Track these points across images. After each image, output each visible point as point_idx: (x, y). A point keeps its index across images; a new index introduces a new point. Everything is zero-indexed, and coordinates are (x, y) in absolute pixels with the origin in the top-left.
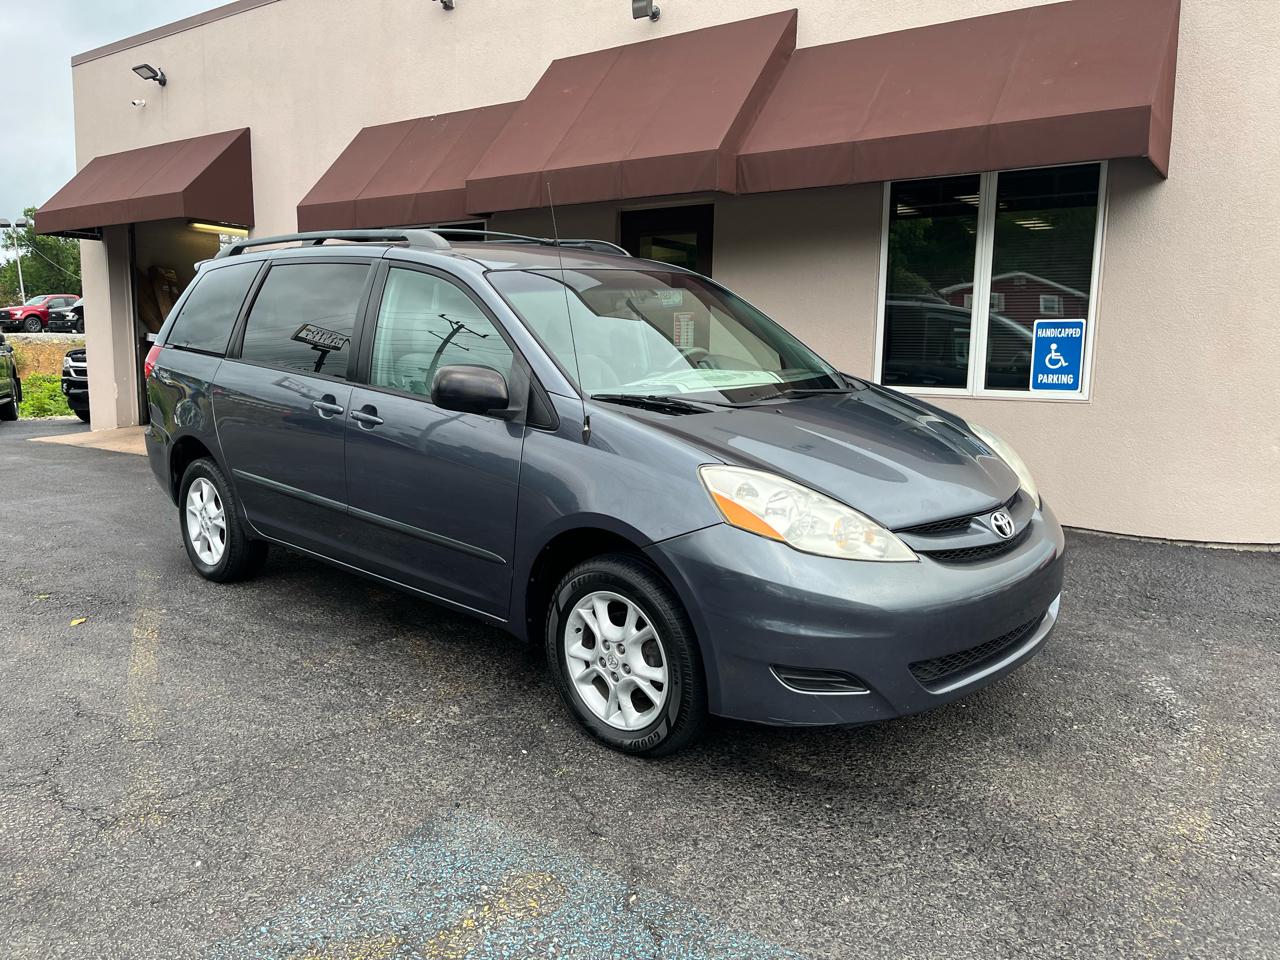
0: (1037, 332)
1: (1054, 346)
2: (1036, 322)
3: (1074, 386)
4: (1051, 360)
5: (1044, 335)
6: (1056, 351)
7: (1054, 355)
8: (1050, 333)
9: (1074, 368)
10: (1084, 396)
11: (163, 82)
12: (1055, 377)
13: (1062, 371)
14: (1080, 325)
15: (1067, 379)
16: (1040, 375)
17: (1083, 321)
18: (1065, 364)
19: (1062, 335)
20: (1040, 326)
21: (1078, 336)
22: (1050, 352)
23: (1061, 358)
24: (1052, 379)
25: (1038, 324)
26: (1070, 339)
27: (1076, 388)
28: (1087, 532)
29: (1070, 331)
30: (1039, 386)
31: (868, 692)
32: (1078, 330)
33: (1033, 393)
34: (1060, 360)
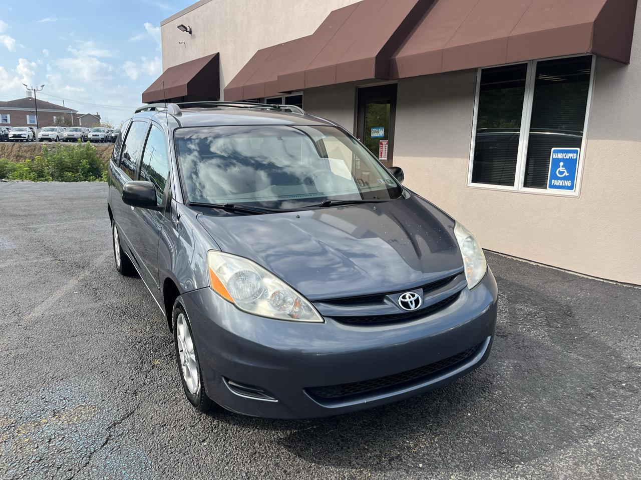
0: (556, 154)
2: (553, 149)
3: (571, 188)
4: (559, 172)
5: (556, 157)
8: (560, 156)
10: (576, 194)
11: (190, 32)
12: (561, 182)
13: (565, 178)
14: (576, 152)
15: (568, 183)
17: (578, 149)
18: (567, 175)
19: (567, 157)
20: (555, 152)
21: (575, 158)
26: (570, 159)
29: (571, 155)
30: (552, 187)
32: (575, 154)
33: (549, 191)
34: (564, 172)
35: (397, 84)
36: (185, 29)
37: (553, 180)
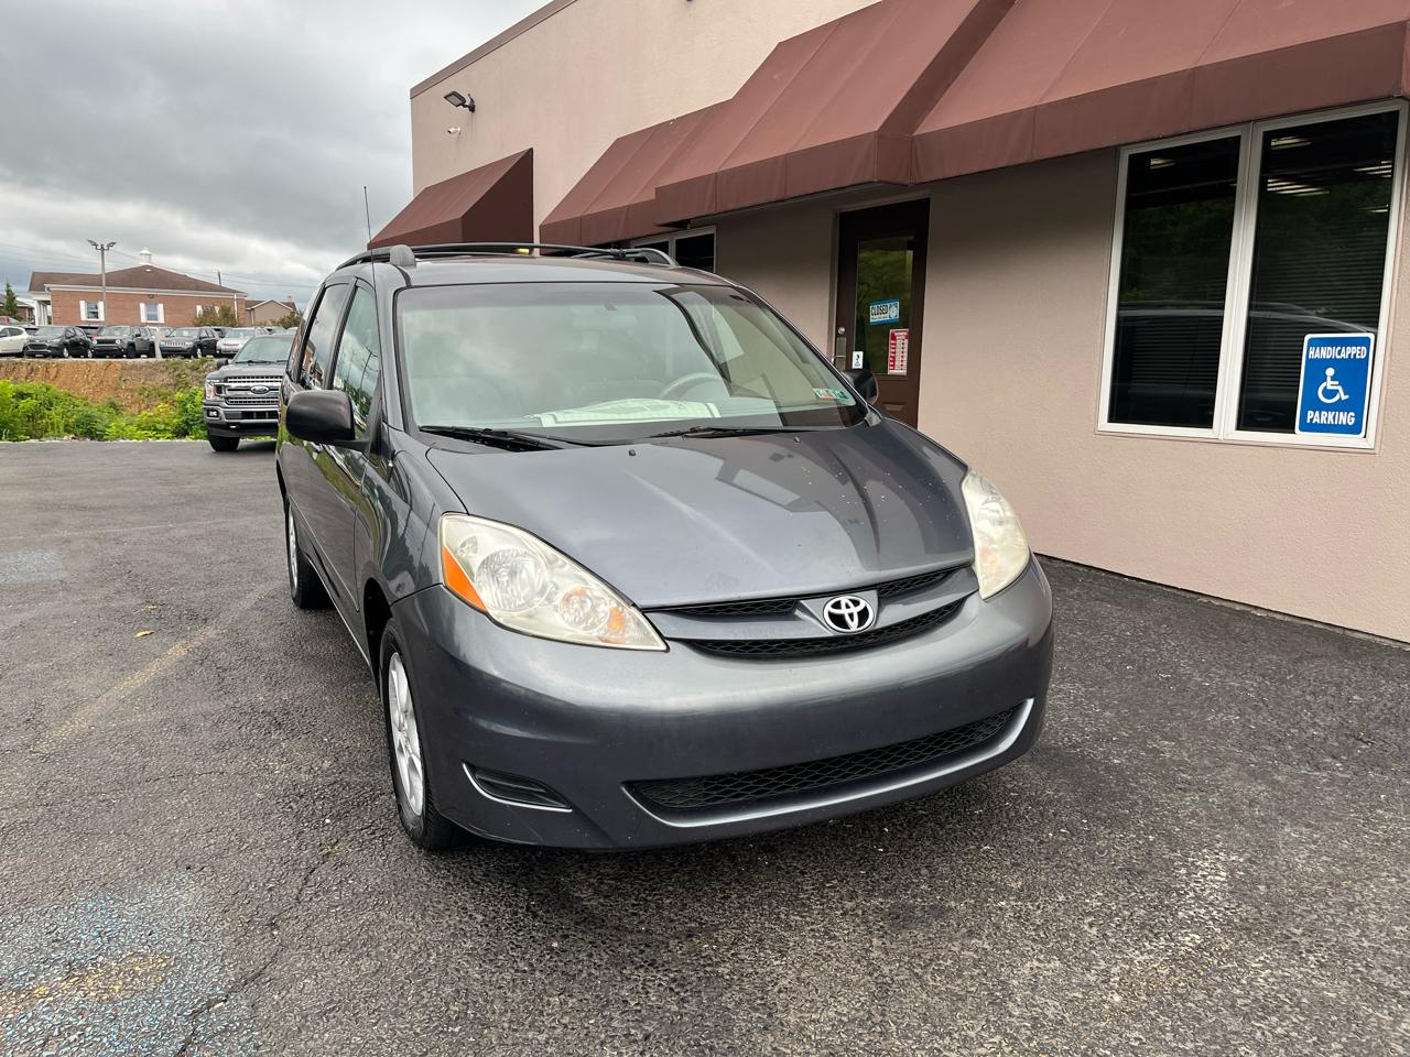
0: (1315, 348)
1: (1330, 372)
2: (1308, 337)
3: (1355, 429)
4: (1325, 391)
5: (1317, 356)
6: (1333, 379)
7: (1330, 384)
8: (1325, 353)
9: (1356, 403)
10: (1369, 443)
11: (472, 109)
12: (1331, 415)
13: (1340, 407)
14: (1366, 342)
15: (1346, 418)
16: (1309, 412)
17: (1370, 335)
18: (1344, 397)
19: (1343, 355)
20: (1312, 343)
21: (1363, 357)
22: (1326, 380)
23: (1340, 388)
24: (1326, 417)
25: (1310, 340)
26: (1352, 361)
27: (1359, 432)
28: (1367, 637)
29: (1353, 351)
30: (1308, 427)
31: (570, 811)
32: (1363, 348)
33: (1300, 437)
34: (1338, 391)
35: (928, 199)
36: (460, 101)
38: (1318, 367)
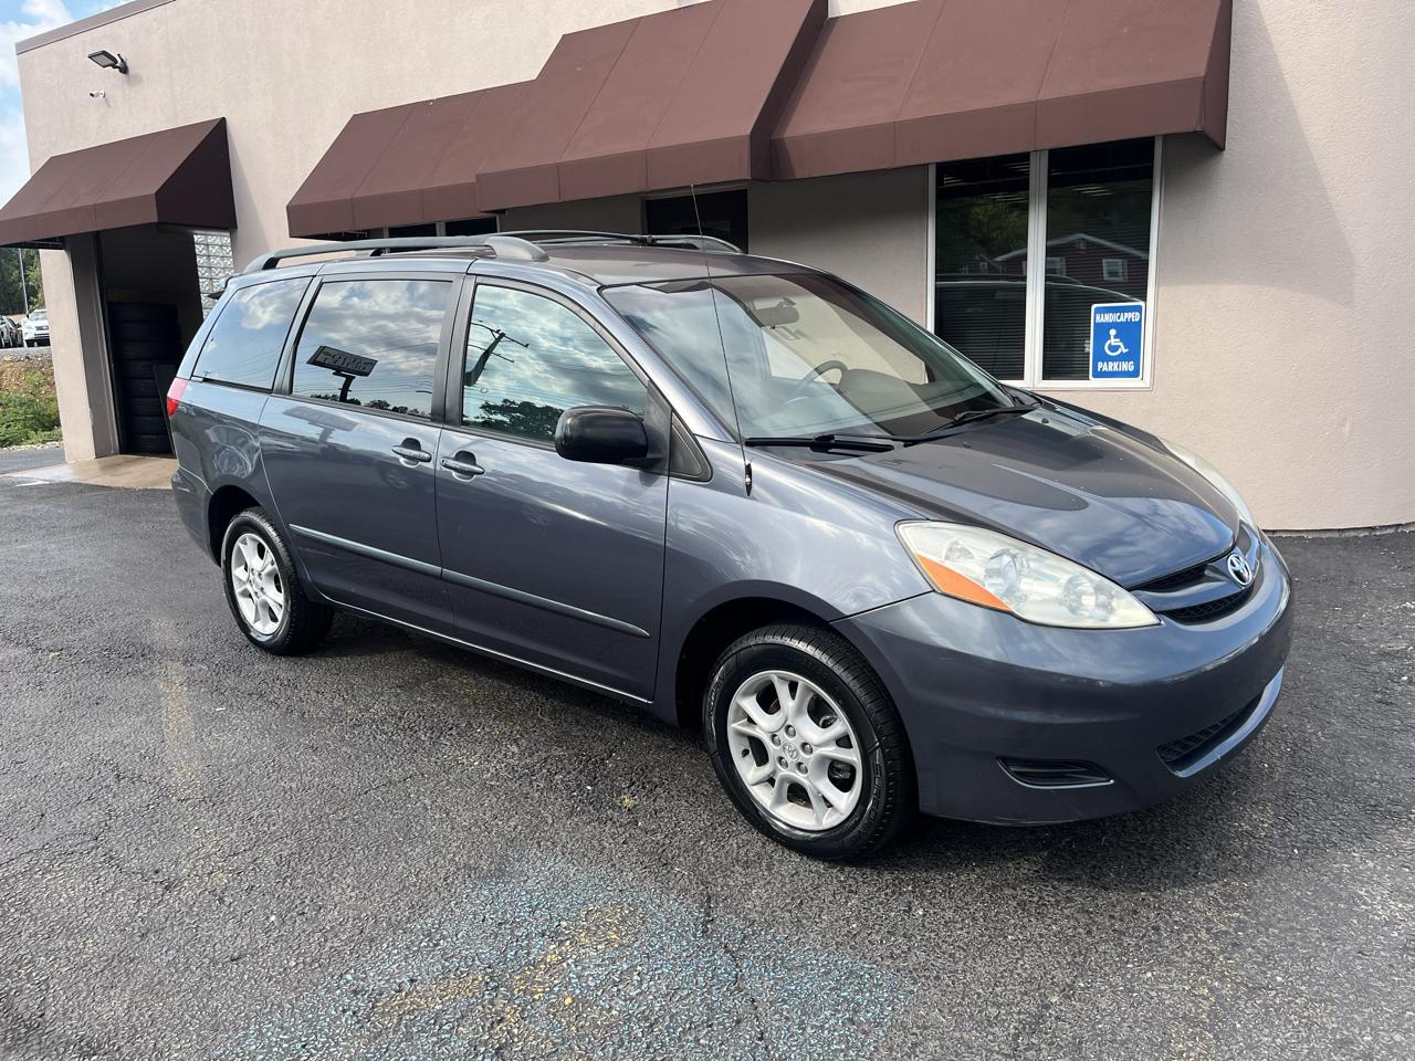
0: (1099, 315)
1: (1113, 332)
2: (1094, 306)
3: (1135, 374)
4: (1110, 346)
5: (1102, 320)
6: (1115, 337)
7: (1113, 341)
8: (1108, 318)
10: (1141, 385)
11: (124, 70)
12: (1116, 364)
13: (1122, 358)
14: (1139, 309)
15: (1127, 366)
17: (1142, 303)
18: (1125, 351)
19: (1122, 319)
20: (1098, 311)
21: (1137, 320)
23: (1121, 344)
24: (1112, 366)
25: (1096, 309)
26: (1128, 324)
27: (1137, 376)
29: (1129, 316)
30: (1099, 374)
31: (1112, 781)
32: (1138, 313)
33: (1094, 383)
34: (1119, 346)
35: (745, 191)
36: (111, 62)
37: (1100, 364)
38: (1103, 330)
